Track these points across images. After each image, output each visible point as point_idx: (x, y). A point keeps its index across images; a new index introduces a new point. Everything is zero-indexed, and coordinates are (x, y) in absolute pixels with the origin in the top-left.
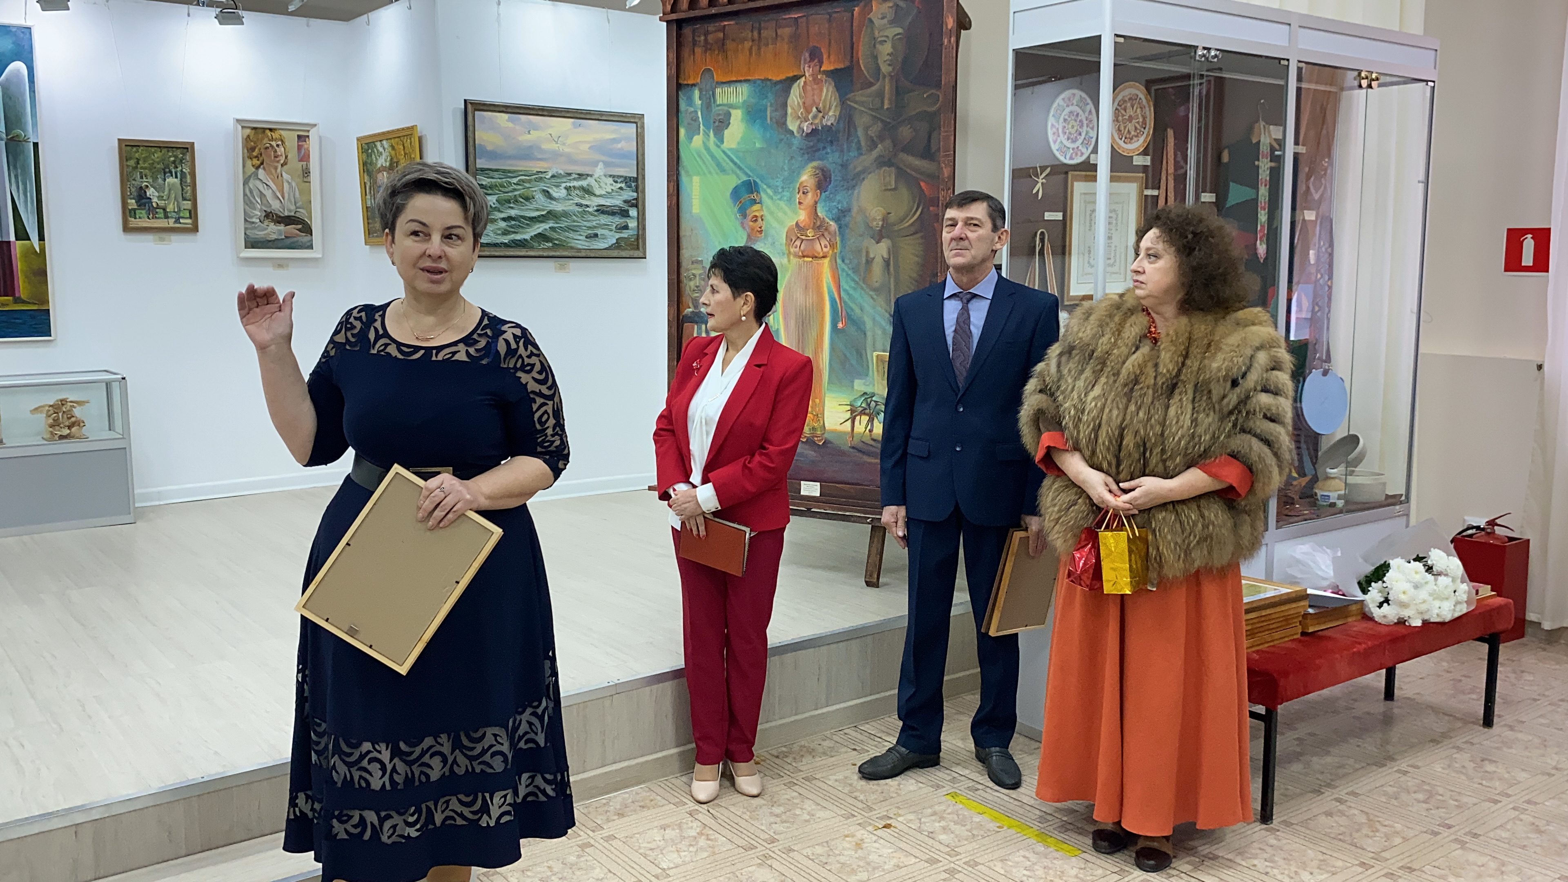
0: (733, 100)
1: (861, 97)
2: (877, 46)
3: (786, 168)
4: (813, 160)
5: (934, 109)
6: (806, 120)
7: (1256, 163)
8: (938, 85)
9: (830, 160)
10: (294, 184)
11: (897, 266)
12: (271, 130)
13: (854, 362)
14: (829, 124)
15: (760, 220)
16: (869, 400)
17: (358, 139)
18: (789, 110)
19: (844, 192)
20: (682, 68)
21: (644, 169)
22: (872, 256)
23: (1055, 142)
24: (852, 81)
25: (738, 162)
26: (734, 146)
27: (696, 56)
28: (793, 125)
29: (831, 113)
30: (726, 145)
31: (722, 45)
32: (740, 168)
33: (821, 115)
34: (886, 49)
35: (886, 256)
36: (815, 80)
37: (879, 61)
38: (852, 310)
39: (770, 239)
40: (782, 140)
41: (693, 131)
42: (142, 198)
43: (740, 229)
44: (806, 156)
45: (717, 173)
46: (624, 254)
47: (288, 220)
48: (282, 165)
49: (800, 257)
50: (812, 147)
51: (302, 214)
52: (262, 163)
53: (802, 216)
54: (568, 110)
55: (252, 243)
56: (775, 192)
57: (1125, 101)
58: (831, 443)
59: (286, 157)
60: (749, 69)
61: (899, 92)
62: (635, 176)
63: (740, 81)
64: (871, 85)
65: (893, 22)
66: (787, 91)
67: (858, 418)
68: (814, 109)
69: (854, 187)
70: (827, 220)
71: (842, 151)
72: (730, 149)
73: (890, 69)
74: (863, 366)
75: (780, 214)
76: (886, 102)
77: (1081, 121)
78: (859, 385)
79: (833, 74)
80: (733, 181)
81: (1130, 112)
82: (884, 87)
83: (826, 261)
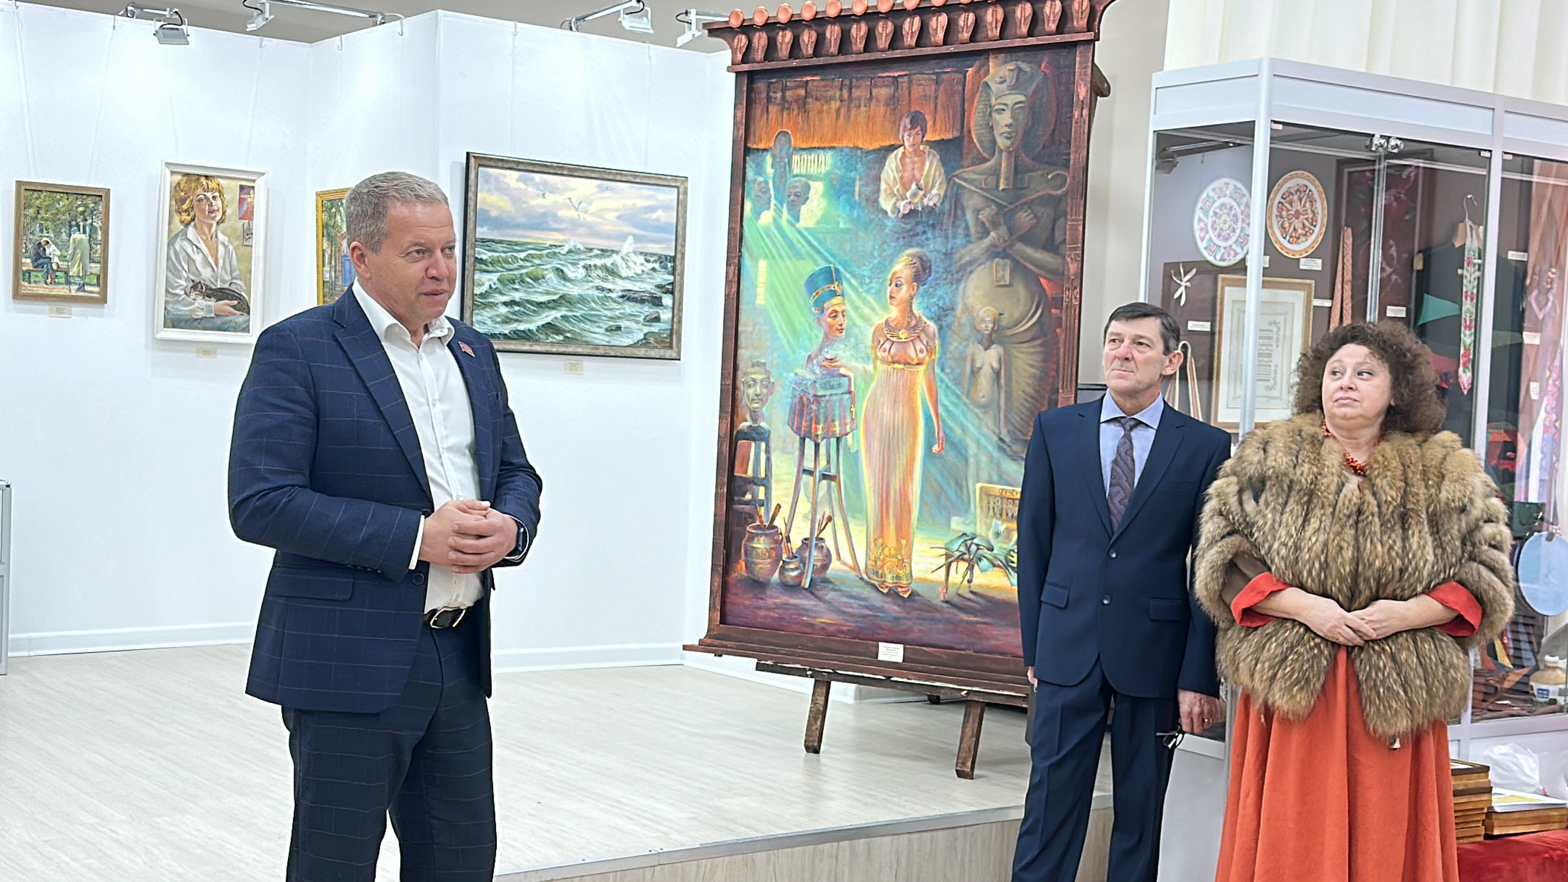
0: (813, 170)
1: (971, 173)
2: (994, 115)
3: (876, 254)
4: (911, 246)
5: (1059, 192)
6: (903, 198)
7: (1460, 271)
8: (1066, 166)
9: (931, 246)
10: (231, 248)
11: (1009, 379)
12: (207, 177)
13: (952, 496)
14: (931, 204)
15: (840, 316)
16: (969, 542)
17: (318, 194)
18: (883, 186)
19: (947, 287)
20: (752, 129)
21: (683, 246)
22: (978, 365)
23: (1202, 239)
24: (961, 155)
25: (816, 244)
26: (811, 224)
27: (770, 116)
28: (886, 204)
29: (934, 191)
30: (801, 225)
31: (803, 104)
32: (819, 252)
33: (921, 193)
34: (1004, 120)
35: (996, 365)
36: (916, 152)
37: (995, 132)
38: (951, 429)
39: (852, 340)
40: (871, 221)
41: (761, 206)
42: (40, 257)
43: (814, 324)
44: (901, 242)
45: (790, 258)
46: (652, 353)
47: (221, 294)
48: (218, 223)
49: (889, 363)
50: (910, 230)
51: (239, 286)
52: (193, 220)
53: (894, 313)
54: (593, 169)
55: (174, 322)
56: (862, 284)
57: (1291, 194)
58: (918, 595)
59: (224, 213)
60: (836, 134)
61: (1017, 170)
62: (673, 254)
63: (824, 148)
64: (986, 160)
65: (1015, 87)
66: (882, 162)
67: (954, 565)
68: (914, 186)
69: (959, 281)
70: (925, 319)
71: (947, 237)
72: (806, 229)
73: (1008, 142)
74: (963, 500)
75: (866, 311)
76: (1002, 181)
77: (1235, 215)
78: (957, 524)
79: (938, 145)
80: (809, 268)
81: (1297, 206)
82: (1000, 164)
83: (922, 369)
